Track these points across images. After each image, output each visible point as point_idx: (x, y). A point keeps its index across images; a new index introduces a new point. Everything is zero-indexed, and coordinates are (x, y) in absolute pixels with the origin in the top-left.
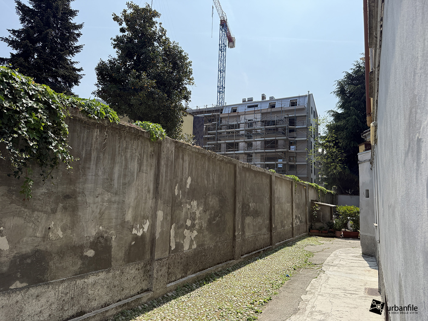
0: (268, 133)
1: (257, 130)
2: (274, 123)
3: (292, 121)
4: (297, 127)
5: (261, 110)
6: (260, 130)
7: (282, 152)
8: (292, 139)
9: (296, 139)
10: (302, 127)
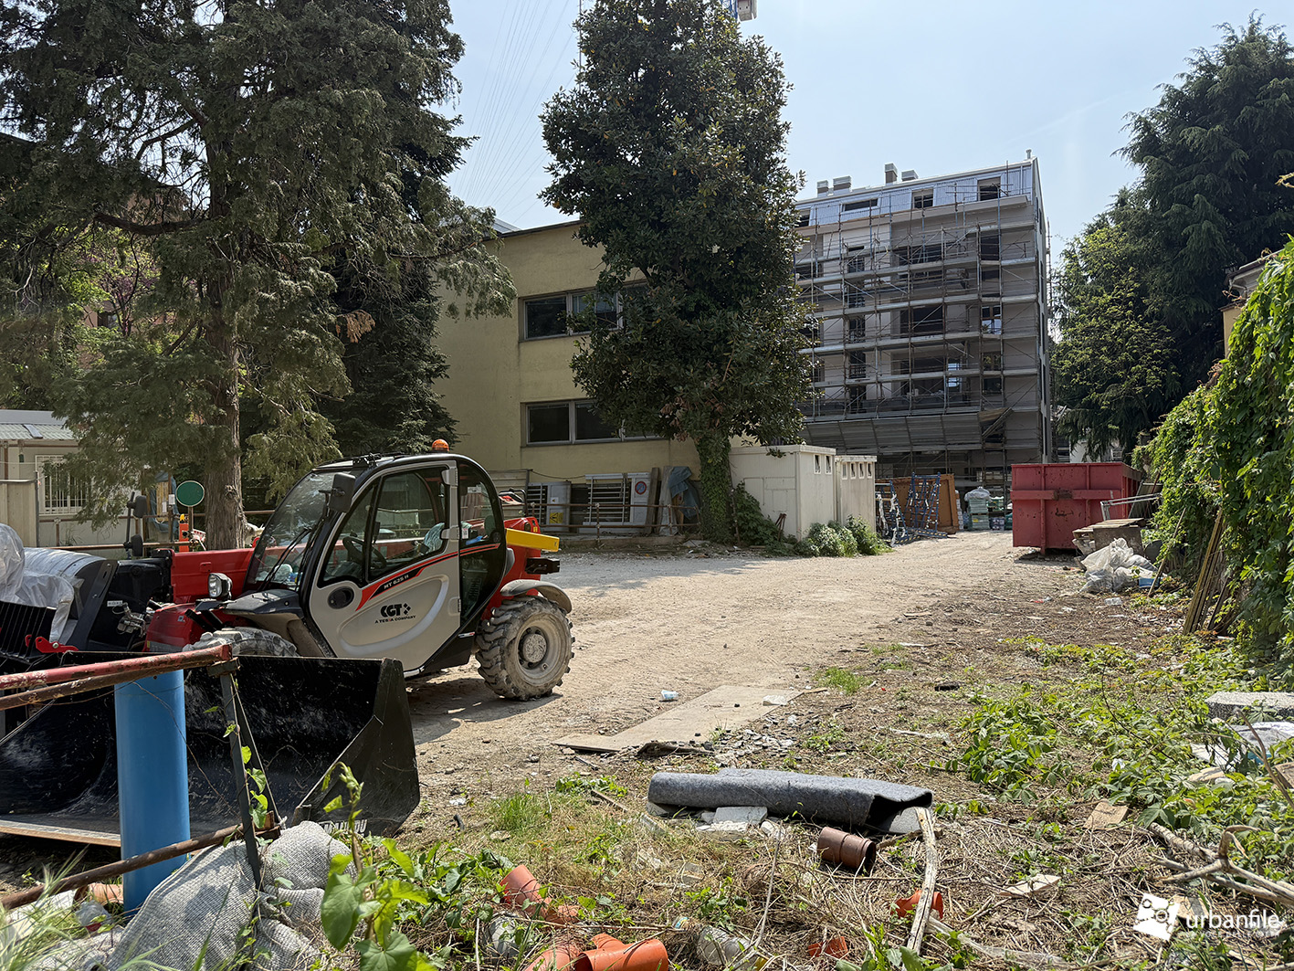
0: (917, 287)
1: (882, 279)
2: (934, 252)
3: (990, 246)
4: (1004, 263)
5: (892, 214)
6: (888, 278)
7: (963, 341)
8: (991, 299)
9: (1004, 300)
10: (1020, 261)
